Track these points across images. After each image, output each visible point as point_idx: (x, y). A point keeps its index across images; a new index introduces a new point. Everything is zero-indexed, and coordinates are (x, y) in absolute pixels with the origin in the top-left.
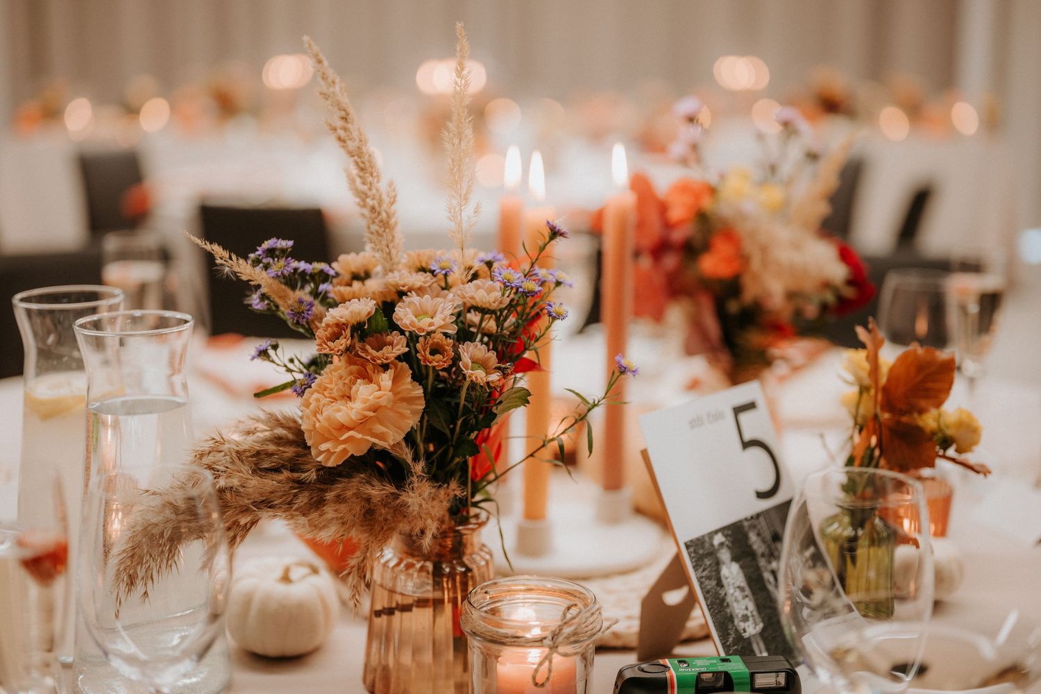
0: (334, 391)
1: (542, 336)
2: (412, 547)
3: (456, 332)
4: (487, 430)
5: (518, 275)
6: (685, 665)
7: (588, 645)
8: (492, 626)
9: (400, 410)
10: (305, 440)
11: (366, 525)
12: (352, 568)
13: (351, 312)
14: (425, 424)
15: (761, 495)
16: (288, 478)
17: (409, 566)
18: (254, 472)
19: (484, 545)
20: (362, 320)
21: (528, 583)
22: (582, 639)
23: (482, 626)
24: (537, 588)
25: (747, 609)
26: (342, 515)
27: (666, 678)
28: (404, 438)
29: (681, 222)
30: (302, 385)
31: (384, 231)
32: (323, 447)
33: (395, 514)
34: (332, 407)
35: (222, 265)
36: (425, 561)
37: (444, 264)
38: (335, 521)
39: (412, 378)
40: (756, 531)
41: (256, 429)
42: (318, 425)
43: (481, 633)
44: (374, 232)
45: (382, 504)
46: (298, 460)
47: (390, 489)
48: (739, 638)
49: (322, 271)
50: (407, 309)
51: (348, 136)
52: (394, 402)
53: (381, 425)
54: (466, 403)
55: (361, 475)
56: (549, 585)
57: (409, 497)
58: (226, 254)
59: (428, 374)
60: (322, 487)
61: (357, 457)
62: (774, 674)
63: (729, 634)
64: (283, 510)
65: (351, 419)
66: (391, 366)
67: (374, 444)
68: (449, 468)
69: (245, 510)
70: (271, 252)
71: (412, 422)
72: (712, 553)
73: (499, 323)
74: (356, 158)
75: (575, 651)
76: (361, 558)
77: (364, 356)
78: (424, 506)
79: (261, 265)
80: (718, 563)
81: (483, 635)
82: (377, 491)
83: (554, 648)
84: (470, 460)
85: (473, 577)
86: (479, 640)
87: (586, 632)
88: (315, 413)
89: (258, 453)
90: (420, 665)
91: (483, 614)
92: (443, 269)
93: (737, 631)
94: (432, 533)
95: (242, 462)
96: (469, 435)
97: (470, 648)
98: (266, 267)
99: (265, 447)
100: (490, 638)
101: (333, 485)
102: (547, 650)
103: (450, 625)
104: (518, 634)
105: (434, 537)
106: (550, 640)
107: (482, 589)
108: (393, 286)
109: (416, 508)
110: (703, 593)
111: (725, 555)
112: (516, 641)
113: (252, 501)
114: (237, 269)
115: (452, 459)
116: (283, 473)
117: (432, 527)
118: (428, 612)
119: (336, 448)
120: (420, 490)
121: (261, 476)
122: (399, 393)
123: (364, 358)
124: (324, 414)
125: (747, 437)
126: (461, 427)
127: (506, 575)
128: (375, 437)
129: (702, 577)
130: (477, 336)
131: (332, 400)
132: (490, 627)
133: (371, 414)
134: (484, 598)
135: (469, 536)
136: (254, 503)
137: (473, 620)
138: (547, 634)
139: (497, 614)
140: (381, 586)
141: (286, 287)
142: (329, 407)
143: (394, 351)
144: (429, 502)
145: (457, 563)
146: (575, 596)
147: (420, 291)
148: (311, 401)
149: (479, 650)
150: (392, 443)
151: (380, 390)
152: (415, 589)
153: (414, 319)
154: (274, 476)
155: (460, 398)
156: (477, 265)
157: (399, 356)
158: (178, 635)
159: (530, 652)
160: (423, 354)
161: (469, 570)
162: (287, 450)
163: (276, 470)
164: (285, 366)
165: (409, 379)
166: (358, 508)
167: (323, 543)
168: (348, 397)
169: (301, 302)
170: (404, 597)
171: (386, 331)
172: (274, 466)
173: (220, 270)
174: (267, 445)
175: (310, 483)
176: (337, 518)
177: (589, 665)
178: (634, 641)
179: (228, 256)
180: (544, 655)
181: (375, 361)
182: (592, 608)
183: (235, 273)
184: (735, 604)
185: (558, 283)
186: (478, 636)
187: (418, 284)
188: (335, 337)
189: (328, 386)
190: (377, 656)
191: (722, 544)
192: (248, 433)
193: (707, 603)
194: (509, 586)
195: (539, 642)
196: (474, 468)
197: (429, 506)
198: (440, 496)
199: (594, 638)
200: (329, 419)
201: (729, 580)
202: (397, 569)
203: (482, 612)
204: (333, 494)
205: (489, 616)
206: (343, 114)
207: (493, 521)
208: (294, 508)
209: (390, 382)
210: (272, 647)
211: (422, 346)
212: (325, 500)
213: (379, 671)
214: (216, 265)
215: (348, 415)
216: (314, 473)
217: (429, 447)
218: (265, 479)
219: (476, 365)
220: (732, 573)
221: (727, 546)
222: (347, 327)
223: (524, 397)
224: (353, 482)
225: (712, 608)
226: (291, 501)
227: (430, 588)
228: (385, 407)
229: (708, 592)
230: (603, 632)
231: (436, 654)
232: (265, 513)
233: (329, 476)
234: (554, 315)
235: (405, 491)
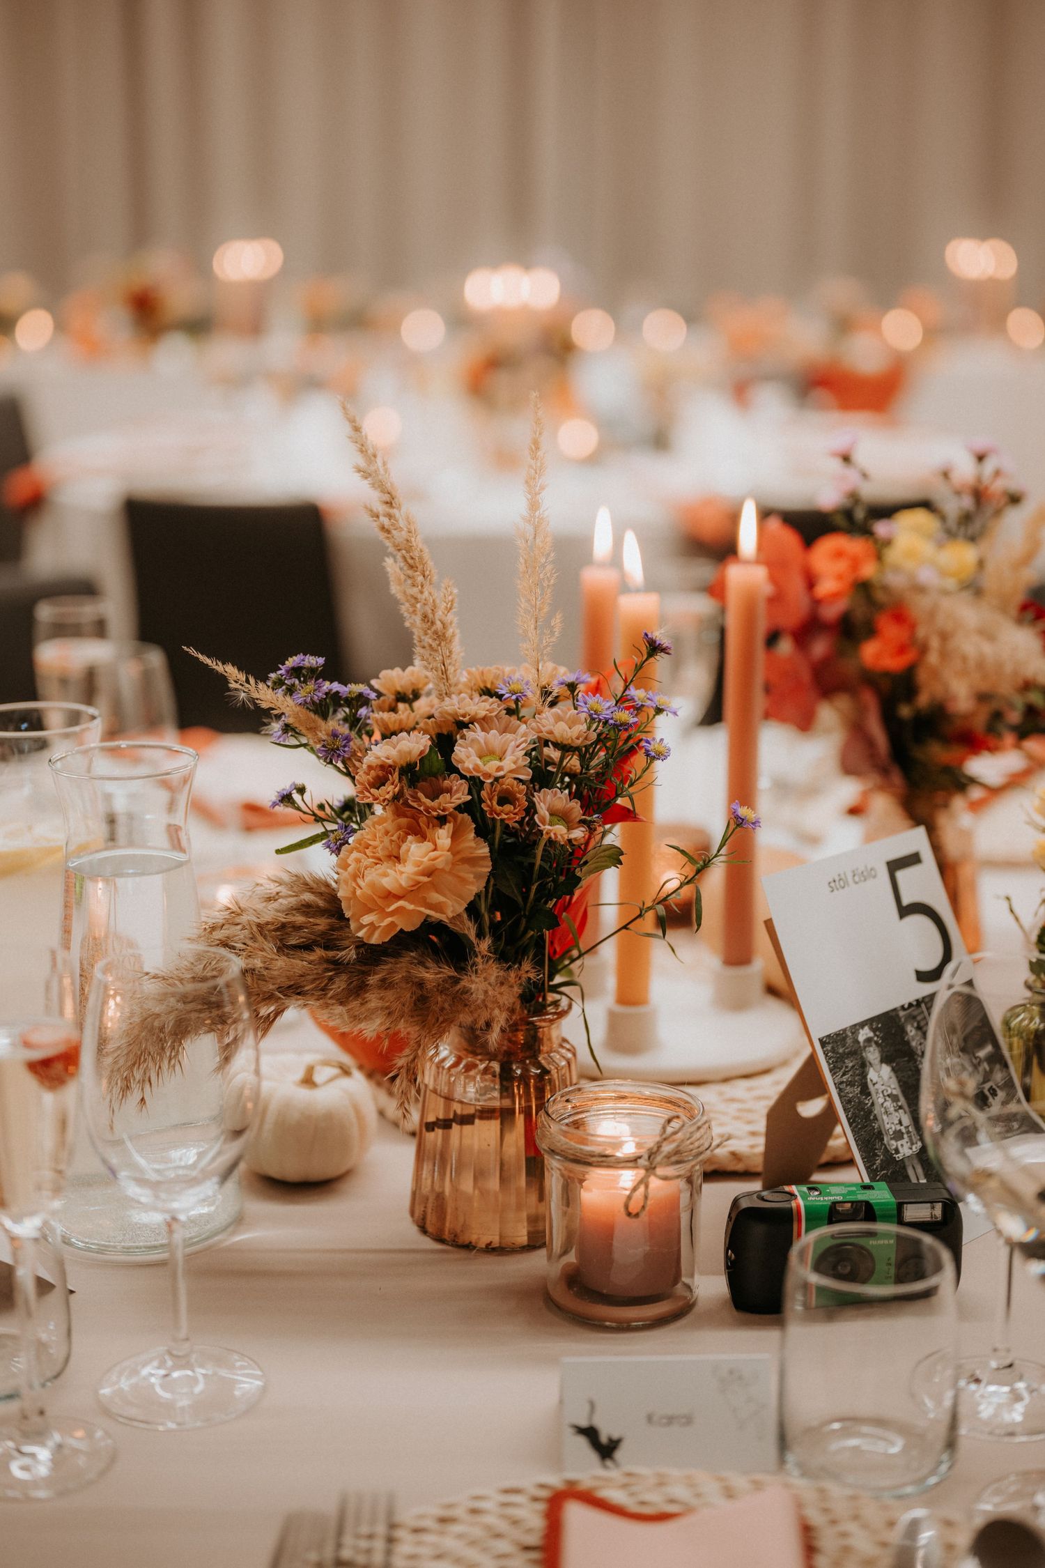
0: (379, 849)
1: (638, 779)
2: (474, 1043)
3: (530, 777)
4: (568, 897)
5: (608, 704)
6: (817, 1193)
7: (693, 1166)
8: (575, 1142)
9: (462, 874)
10: (342, 910)
11: (417, 1016)
12: (400, 1069)
13: (399, 751)
14: (490, 890)
15: (923, 977)
16: (321, 958)
17: (469, 1067)
18: (279, 949)
19: (565, 1040)
20: (413, 760)
21: (619, 1088)
22: (686, 1159)
23: (562, 1141)
24: (631, 1095)
25: (900, 1123)
26: (387, 1004)
27: (791, 1209)
28: (466, 909)
29: (835, 596)
30: (337, 840)
31: (439, 645)
32: (366, 920)
33: (454, 1002)
34: (376, 870)
35: (236, 689)
36: (490, 1060)
37: (514, 687)
38: (379, 1012)
39: (475, 833)
40: (915, 1025)
41: (278, 893)
42: (358, 892)
43: (562, 1151)
44: (426, 645)
45: (438, 990)
46: (333, 935)
47: (448, 971)
48: (890, 1159)
49: (361, 695)
50: (470, 749)
51: (393, 525)
52: (453, 864)
53: (437, 892)
54: (544, 865)
55: (412, 954)
56: (647, 1092)
57: (472, 982)
58: (242, 677)
59: (494, 827)
60: (363, 968)
61: (408, 932)
62: (929, 1205)
63: (876, 1155)
64: (316, 997)
65: (401, 885)
66: (449, 817)
67: (428, 916)
68: (521, 943)
69: (269, 998)
70: (296, 671)
71: (474, 887)
72: (856, 1052)
73: (585, 760)
74: (404, 552)
75: (678, 1174)
76: (411, 1057)
77: (416, 806)
78: (490, 993)
79: (284, 687)
80: (863, 1065)
81: (563, 1153)
82: (432, 974)
83: (650, 1169)
84: (547, 933)
85: (550, 1081)
86: (559, 1160)
87: (692, 1150)
88: (355, 877)
89: (283, 926)
90: (484, 1193)
91: (564, 1128)
92: (513, 693)
93: (886, 1150)
94: (500, 1025)
95: (265, 938)
96: (546, 903)
97: (548, 1169)
98: (291, 691)
99: (290, 919)
100: (572, 1157)
101: (377, 966)
102: (642, 1172)
103: (522, 1142)
104: (607, 1152)
105: (503, 1031)
106: (645, 1160)
107: (562, 1097)
108: (450, 714)
109: (482, 997)
110: (842, 1103)
111: (873, 1054)
112: (605, 1161)
113: (277, 986)
114: (255, 695)
115: (525, 932)
116: (314, 951)
117: (500, 1019)
118: (494, 1126)
119: (382, 921)
120: (485, 974)
121: (287, 955)
122: (458, 852)
123: (416, 808)
124: (367, 879)
125: (906, 901)
126: (535, 894)
127: (594, 1079)
128: (430, 909)
129: (842, 1083)
130: (557, 777)
131: (377, 861)
132: (572, 1143)
133: (425, 879)
134: (565, 1108)
135: (545, 1029)
136: (280, 989)
137: (551, 1134)
138: (643, 1152)
139: (581, 1128)
140: (435, 1091)
141: (316, 716)
142: (373, 870)
143: (453, 800)
144: (496, 988)
145: (530, 1062)
146: (679, 1106)
147: (485, 722)
148: (349, 861)
149: (558, 1172)
150: (451, 915)
151: (435, 850)
152: (478, 1096)
153: (479, 762)
154: (305, 955)
155: (535, 857)
156: (556, 691)
157: (460, 805)
158: (195, 1151)
159: (622, 1175)
160: (490, 804)
161: (546, 1071)
162: (318, 921)
163: (307, 947)
164: (314, 814)
165: (472, 835)
166: (409, 995)
167: (366, 1039)
168: (395, 857)
169: (335, 735)
170: (463, 1105)
171: (443, 773)
172: (303, 942)
173: (234, 696)
174: (294, 915)
175: (348, 964)
176: (382, 1009)
177: (695, 1195)
178: (758, 1164)
179: (244, 679)
180: (639, 1179)
181: (429, 813)
182: (699, 1120)
183: (253, 700)
184: (885, 1117)
185: (659, 711)
186: (558, 1154)
187: (482, 713)
188: (379, 782)
189: (371, 843)
190: (429, 1181)
191: (869, 1040)
192: (269, 899)
193: (847, 1116)
194: (595, 1093)
195: (633, 1162)
196: (552, 943)
197: (496, 993)
198: (510, 979)
199: (701, 1158)
200: (372, 885)
201: (876, 1086)
202: (454, 1071)
203: (562, 1124)
204: (377, 977)
205: (572, 1130)
206: (387, 497)
207: (576, 1009)
208: (329, 995)
209: (449, 840)
210: (291, 1169)
211: (488, 793)
212: (368, 985)
213: (431, 1200)
214: (229, 690)
215: (397, 881)
216: (353, 951)
217: (495, 917)
218: (293, 958)
219: (555, 819)
220: (882, 1077)
221: (876, 1043)
222: (394, 770)
223: (615, 857)
224: (401, 962)
225: (854, 1121)
226: (326, 985)
227: (496, 1094)
228: (443, 870)
229: (849, 1101)
230: (712, 1151)
231: (503, 1180)
232: (294, 1002)
233: (372, 955)
234: (653, 754)
235: (466, 975)
